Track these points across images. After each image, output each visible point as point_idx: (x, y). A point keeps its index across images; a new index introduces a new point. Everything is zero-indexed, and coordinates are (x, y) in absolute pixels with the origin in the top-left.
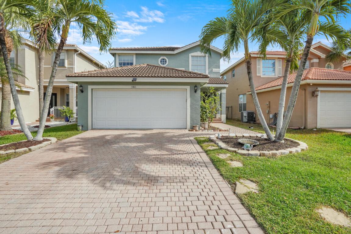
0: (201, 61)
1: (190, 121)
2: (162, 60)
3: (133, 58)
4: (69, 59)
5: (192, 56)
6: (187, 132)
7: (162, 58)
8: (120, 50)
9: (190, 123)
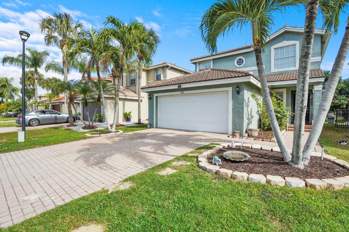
0: (289, 52)
1: (232, 126)
2: (238, 60)
3: (211, 63)
4: (164, 74)
5: (275, 49)
6: (224, 137)
7: (238, 58)
8: (194, 60)
9: (233, 129)
